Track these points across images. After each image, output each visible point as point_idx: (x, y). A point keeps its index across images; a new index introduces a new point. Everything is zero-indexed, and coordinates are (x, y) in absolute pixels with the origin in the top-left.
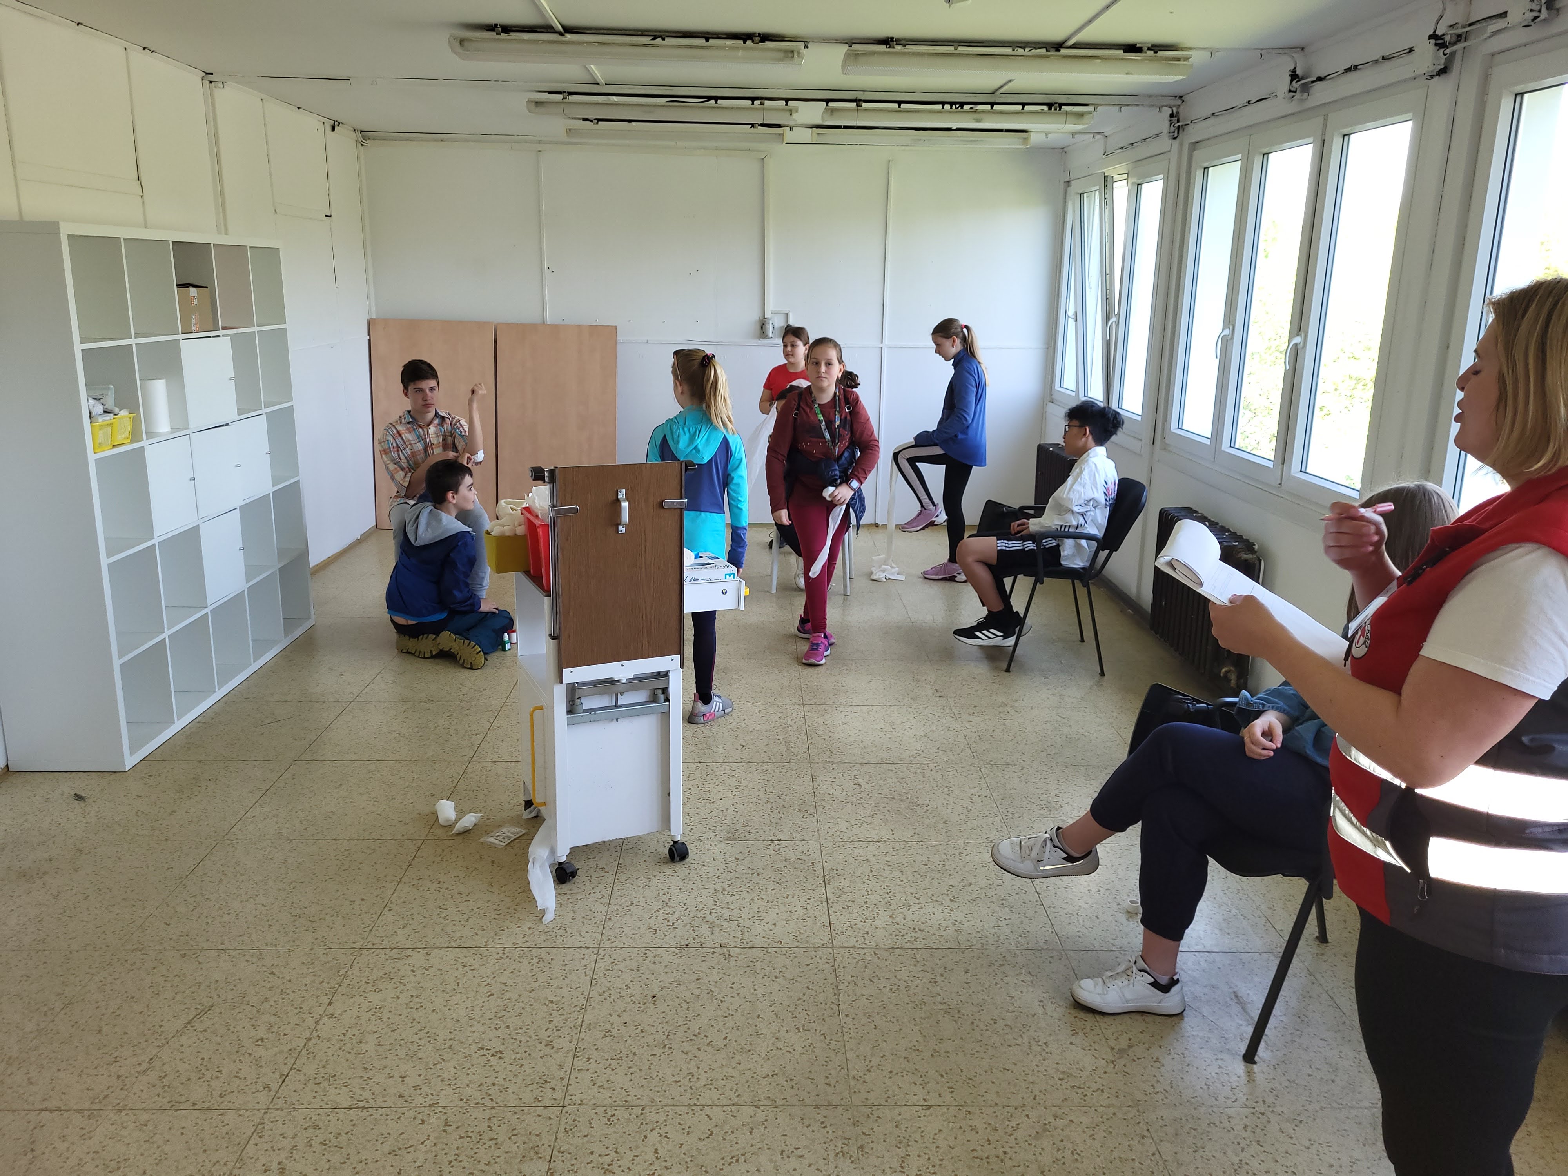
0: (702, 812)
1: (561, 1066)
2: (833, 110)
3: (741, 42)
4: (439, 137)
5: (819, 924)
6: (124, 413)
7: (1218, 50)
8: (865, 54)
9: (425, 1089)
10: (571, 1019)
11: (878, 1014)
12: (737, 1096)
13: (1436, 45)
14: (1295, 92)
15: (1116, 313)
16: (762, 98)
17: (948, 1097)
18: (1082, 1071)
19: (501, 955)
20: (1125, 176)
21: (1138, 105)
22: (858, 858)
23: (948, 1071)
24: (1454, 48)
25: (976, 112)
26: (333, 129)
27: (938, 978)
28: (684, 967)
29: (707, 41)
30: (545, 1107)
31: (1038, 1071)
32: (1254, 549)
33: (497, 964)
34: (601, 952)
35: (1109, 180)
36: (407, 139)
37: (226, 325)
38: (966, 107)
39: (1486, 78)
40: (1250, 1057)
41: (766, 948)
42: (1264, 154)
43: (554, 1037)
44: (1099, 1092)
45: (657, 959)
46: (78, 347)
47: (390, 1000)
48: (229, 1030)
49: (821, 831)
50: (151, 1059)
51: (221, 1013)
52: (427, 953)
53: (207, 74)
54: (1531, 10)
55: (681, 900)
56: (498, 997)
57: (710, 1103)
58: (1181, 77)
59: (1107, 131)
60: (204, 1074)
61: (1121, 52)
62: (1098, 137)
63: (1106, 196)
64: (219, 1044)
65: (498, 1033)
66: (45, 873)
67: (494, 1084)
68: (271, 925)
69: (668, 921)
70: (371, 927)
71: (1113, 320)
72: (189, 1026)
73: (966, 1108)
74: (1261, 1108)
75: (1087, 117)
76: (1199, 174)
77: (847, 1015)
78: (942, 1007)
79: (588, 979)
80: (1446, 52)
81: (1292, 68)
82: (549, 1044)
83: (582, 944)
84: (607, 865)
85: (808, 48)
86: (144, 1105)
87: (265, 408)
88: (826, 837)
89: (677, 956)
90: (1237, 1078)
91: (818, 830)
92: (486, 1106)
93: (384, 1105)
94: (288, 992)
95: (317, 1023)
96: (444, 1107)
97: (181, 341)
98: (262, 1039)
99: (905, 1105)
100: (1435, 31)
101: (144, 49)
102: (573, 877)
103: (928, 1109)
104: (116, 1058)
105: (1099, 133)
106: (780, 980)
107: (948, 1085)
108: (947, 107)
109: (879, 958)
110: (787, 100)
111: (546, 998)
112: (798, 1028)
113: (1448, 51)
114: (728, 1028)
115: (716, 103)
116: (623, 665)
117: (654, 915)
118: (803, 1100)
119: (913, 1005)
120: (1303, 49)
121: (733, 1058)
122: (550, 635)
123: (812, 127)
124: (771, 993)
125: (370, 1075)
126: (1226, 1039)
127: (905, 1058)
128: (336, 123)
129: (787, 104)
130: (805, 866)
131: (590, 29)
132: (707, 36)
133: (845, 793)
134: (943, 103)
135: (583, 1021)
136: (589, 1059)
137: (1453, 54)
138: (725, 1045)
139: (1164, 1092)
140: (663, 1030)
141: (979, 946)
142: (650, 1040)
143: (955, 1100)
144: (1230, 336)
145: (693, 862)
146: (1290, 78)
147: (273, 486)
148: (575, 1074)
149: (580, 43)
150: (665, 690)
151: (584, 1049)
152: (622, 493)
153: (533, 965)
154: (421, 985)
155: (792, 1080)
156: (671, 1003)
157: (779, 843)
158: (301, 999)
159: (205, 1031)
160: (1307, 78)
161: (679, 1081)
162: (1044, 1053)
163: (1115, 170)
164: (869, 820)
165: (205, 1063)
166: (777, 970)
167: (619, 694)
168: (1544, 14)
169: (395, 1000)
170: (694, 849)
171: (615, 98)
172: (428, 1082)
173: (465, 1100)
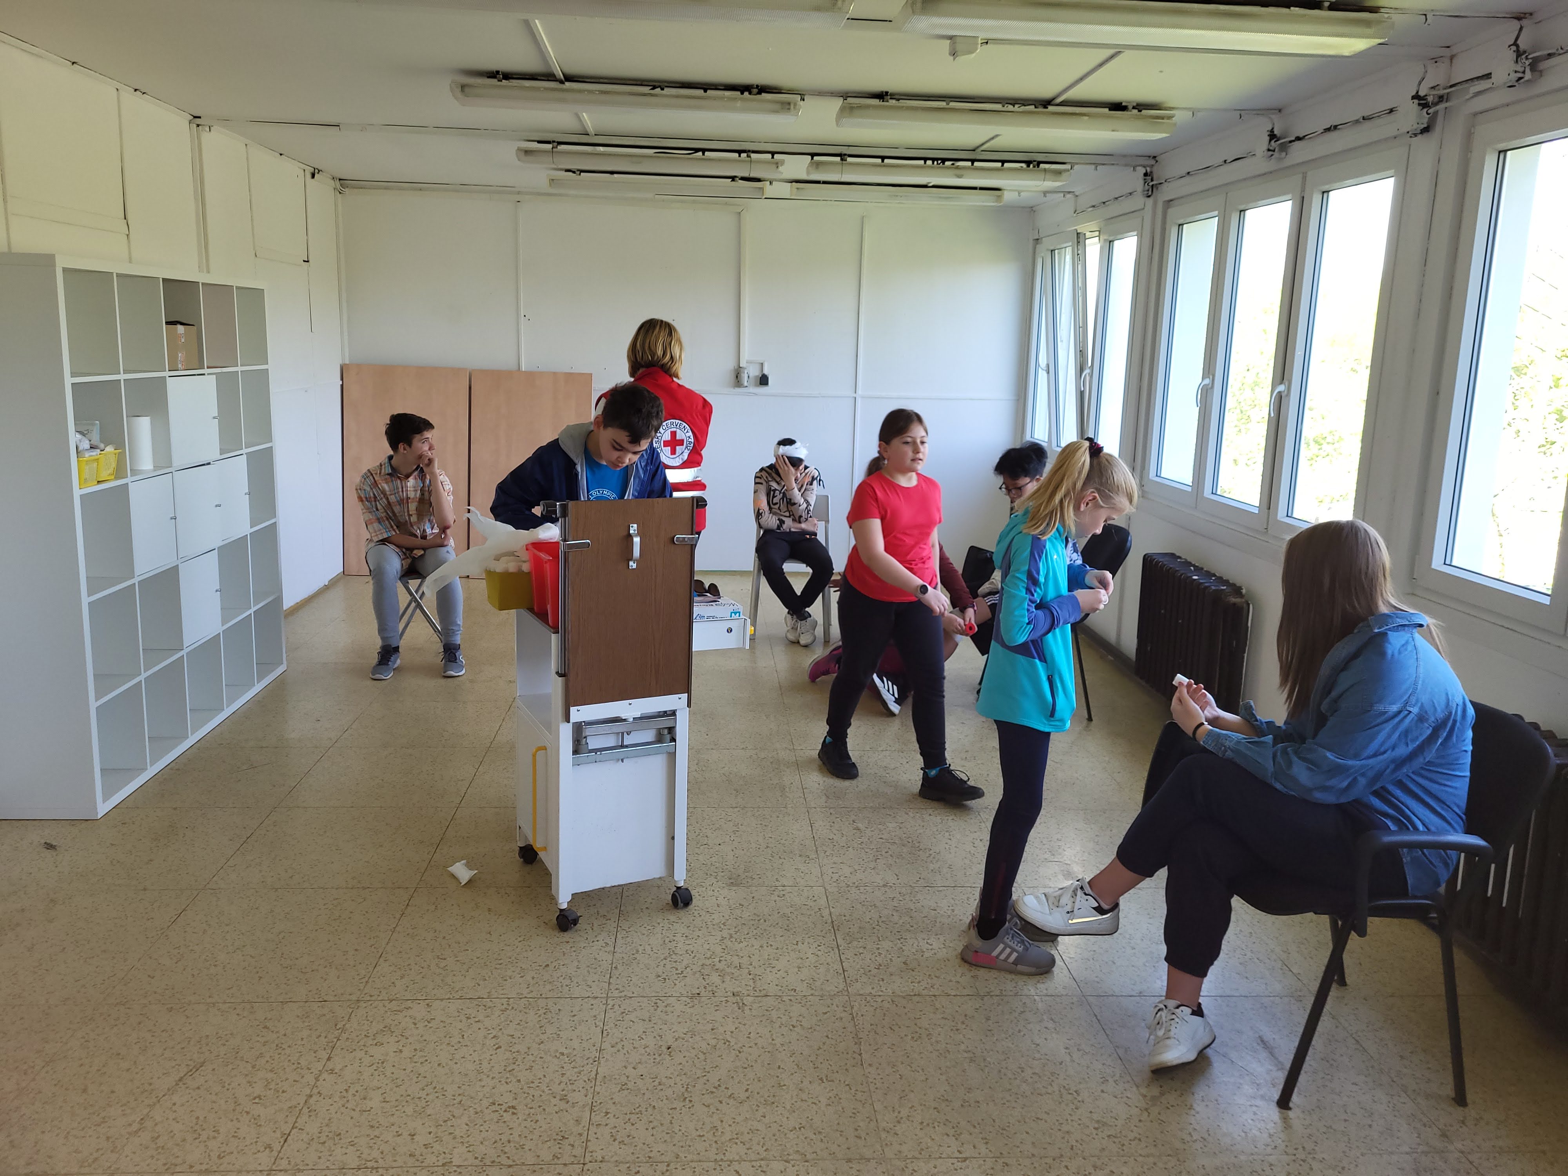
0: (701, 857)
1: (578, 1121)
2: (818, 164)
3: (739, 93)
4: (417, 186)
5: (832, 971)
6: (109, 449)
7: (1199, 110)
8: (860, 107)
9: (437, 1146)
10: (585, 1072)
11: (902, 1063)
12: (766, 1151)
13: (1419, 104)
14: (1274, 151)
15: (1090, 364)
16: (749, 151)
17: (983, 1149)
18: (1116, 1119)
19: (505, 1006)
20: (1097, 233)
21: (1113, 164)
22: (866, 903)
23: (980, 1121)
24: (1438, 107)
25: (958, 168)
26: (313, 176)
27: (960, 1026)
28: (698, 1017)
29: (705, 91)
30: (565, 1165)
31: (1072, 1120)
32: (1241, 593)
33: (502, 1016)
34: (610, 1002)
35: (1081, 236)
36: (386, 188)
37: (209, 365)
38: (948, 163)
39: (1469, 137)
40: (1284, 1102)
41: (780, 996)
42: (1241, 211)
43: (568, 1091)
44: (1137, 1141)
45: (669, 1009)
46: (69, 381)
47: (392, 1054)
48: (224, 1087)
49: (825, 876)
50: (142, 1119)
51: (214, 1070)
52: (428, 1005)
53: (195, 117)
54: (1516, 72)
55: (688, 947)
56: (506, 1050)
57: (737, 1158)
58: (1164, 135)
59: (1078, 190)
60: (200, 1135)
61: (1107, 110)
62: (1068, 196)
63: (1079, 252)
64: (214, 1102)
65: (509, 1087)
66: (18, 925)
67: (509, 1142)
68: (261, 977)
69: (677, 969)
70: (367, 979)
71: (1087, 371)
72: (181, 1084)
73: (1003, 1160)
74: (1301, 1155)
75: (1065, 175)
76: (1174, 231)
77: (870, 1065)
78: (966, 1055)
79: (599, 1030)
80: (1429, 112)
81: (1270, 129)
82: (564, 1099)
83: (589, 994)
84: (608, 912)
85: (804, 100)
86: (137, 1168)
87: (246, 448)
88: (830, 882)
89: (689, 1005)
90: (1273, 1125)
91: (822, 876)
92: (502, 1165)
93: (394, 1164)
94: (283, 1046)
95: (317, 1079)
96: (458, 1166)
97: (168, 379)
98: (259, 1097)
99: (940, 1158)
100: (1417, 92)
101: (136, 90)
102: (575, 925)
103: (965, 1161)
104: (104, 1118)
105: (1069, 192)
106: (797, 1029)
107: (981, 1136)
108: (929, 162)
109: (897, 1005)
110: (773, 154)
111: (557, 1051)
112: (821, 1079)
113: (1431, 111)
114: (750, 1079)
115: (703, 154)
116: (630, 704)
117: (662, 964)
118: (834, 1153)
119: (937, 1053)
120: (1280, 111)
121: (757, 1110)
122: (557, 673)
123: (792, 181)
124: (790, 1043)
125: (377, 1133)
126: (1258, 1085)
127: (935, 1108)
128: (316, 171)
129: (773, 157)
130: (812, 912)
131: (591, 78)
132: (706, 87)
133: (844, 838)
134: (925, 159)
135: (597, 1073)
136: (607, 1113)
137: (1436, 113)
138: (748, 1098)
139: (1202, 1140)
140: (682, 1082)
141: (998, 993)
142: (669, 1092)
143: (990, 1151)
144: (1210, 386)
145: (696, 908)
146: (1268, 138)
147: (251, 527)
148: (593, 1129)
149: (580, 91)
150: (671, 730)
151: (601, 1103)
152: (634, 529)
153: (540, 1016)
154: (424, 1038)
155: (820, 1133)
156: (687, 1054)
157: (783, 888)
158: (298, 1055)
159: (198, 1088)
160: (1284, 138)
161: (703, 1136)
162: (1076, 1102)
163: (1087, 228)
164: (872, 865)
165: (200, 1123)
166: (794, 1019)
167: (625, 734)
168: (1528, 75)
169: (398, 1054)
170: (697, 895)
171: (601, 149)
172: (439, 1139)
173: (480, 1159)
